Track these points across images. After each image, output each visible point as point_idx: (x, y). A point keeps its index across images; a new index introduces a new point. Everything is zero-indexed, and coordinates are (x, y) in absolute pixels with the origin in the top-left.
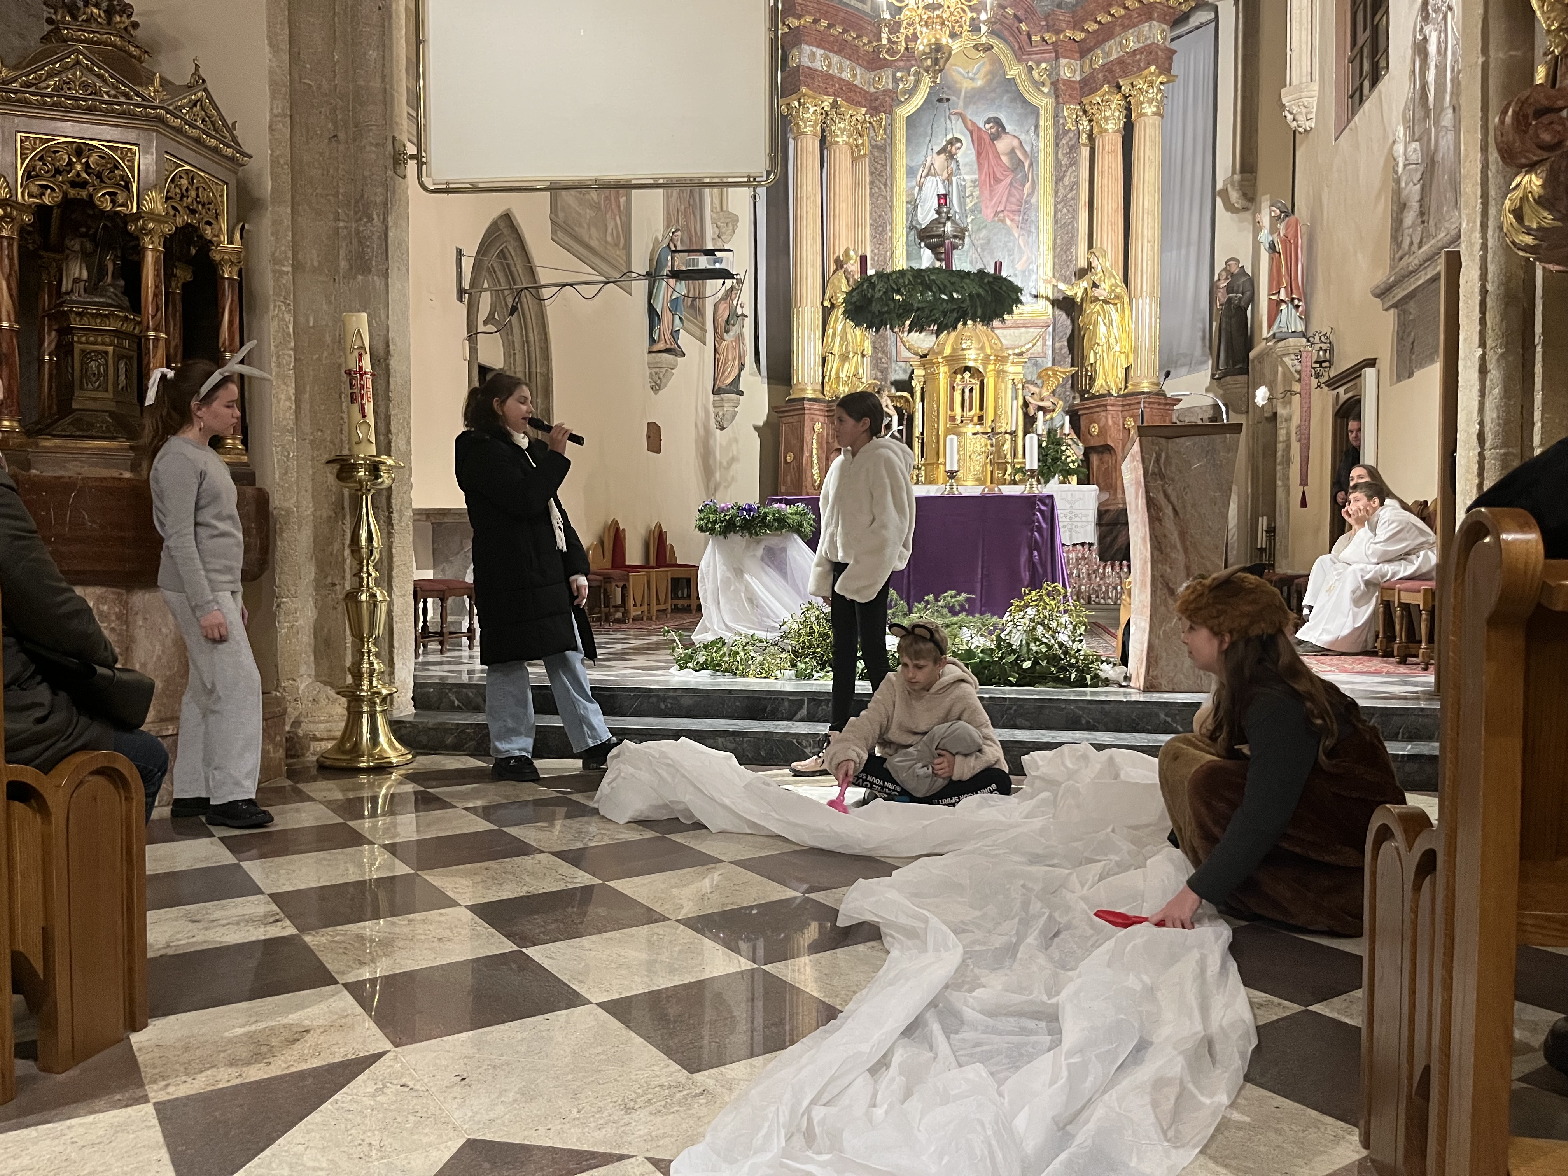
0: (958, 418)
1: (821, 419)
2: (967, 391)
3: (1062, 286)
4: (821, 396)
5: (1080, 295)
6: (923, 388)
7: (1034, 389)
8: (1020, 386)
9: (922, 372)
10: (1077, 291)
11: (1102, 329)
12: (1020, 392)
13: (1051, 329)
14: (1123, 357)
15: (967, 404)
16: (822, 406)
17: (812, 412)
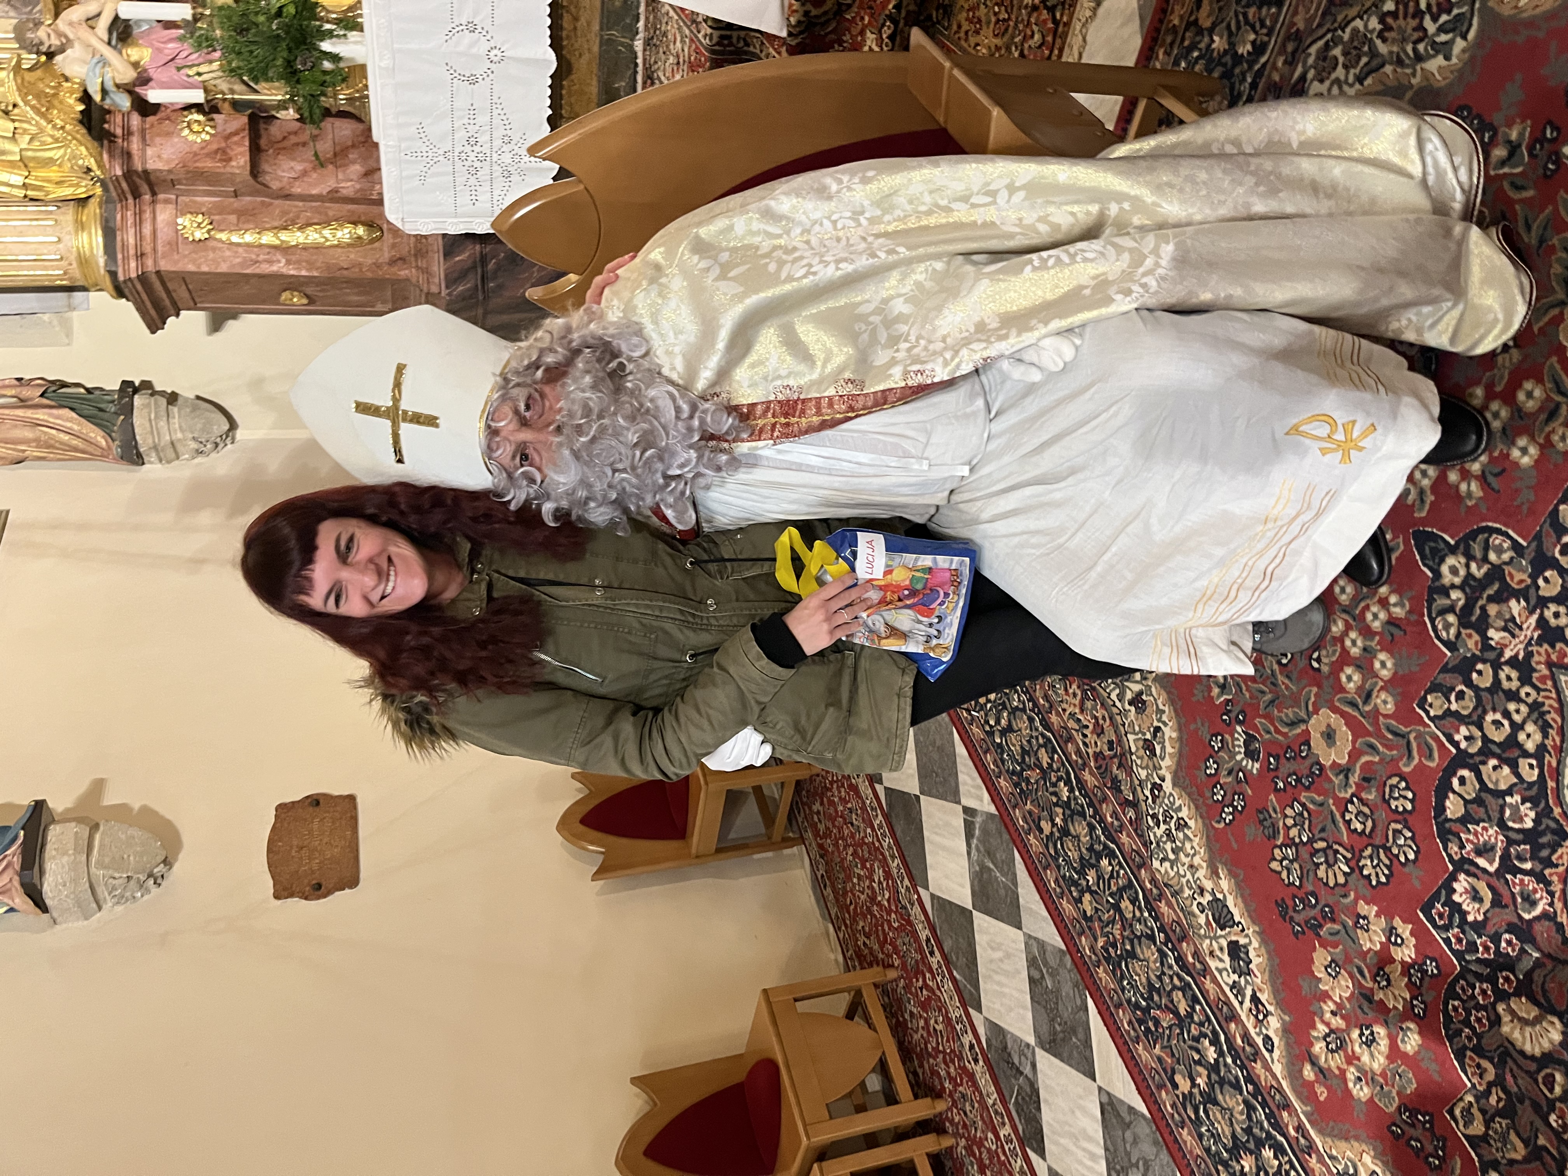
1: (163, 213)
4: (94, 211)
17: (148, 249)
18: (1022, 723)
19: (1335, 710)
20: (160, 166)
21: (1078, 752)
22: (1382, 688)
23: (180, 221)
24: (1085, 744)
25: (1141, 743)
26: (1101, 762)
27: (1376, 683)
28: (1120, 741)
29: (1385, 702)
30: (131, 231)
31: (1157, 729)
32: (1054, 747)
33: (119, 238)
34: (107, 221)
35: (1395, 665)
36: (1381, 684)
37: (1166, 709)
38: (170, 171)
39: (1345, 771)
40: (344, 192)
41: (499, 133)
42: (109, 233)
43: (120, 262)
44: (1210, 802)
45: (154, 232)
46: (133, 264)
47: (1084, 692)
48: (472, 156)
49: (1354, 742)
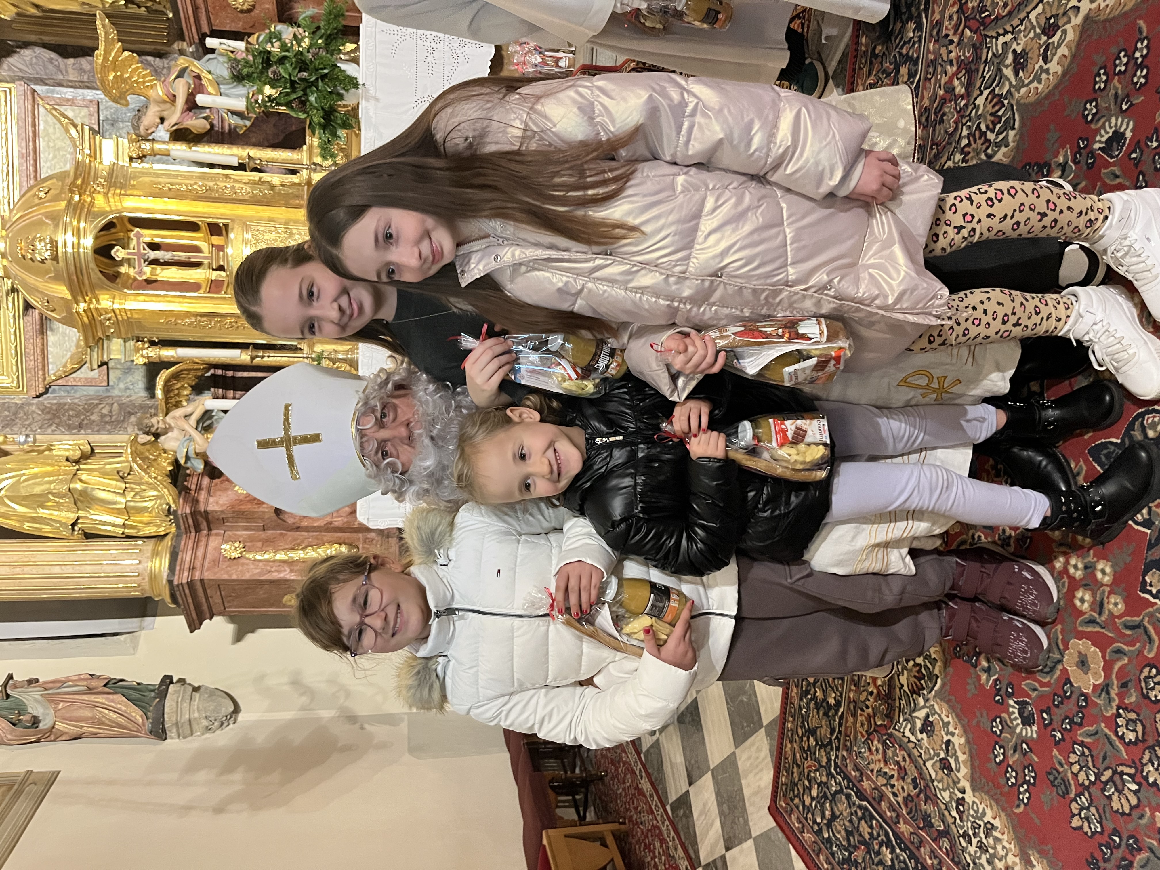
0: (215, 275)
1: (214, 542)
2: (153, 255)
4: (168, 542)
6: (152, 343)
7: (150, 117)
8: (146, 146)
9: (116, 344)
12: (157, 146)
13: (39, 87)
15: (183, 256)
16: (187, 543)
17: (198, 564)
18: (842, 806)
19: (1081, 636)
20: (217, 508)
21: (891, 804)
22: (1110, 593)
23: (223, 546)
24: (895, 795)
25: (938, 764)
26: (910, 805)
27: (1104, 591)
28: (921, 774)
29: (1116, 604)
30: (189, 553)
31: (948, 742)
32: (871, 813)
33: (180, 557)
34: (175, 547)
35: (1112, 566)
36: (1108, 589)
37: (950, 719)
38: (222, 512)
39: (1105, 688)
40: (336, 524)
42: (174, 556)
43: (177, 572)
44: (1006, 789)
45: (205, 553)
46: (186, 574)
47: (884, 743)
49: (1104, 657)
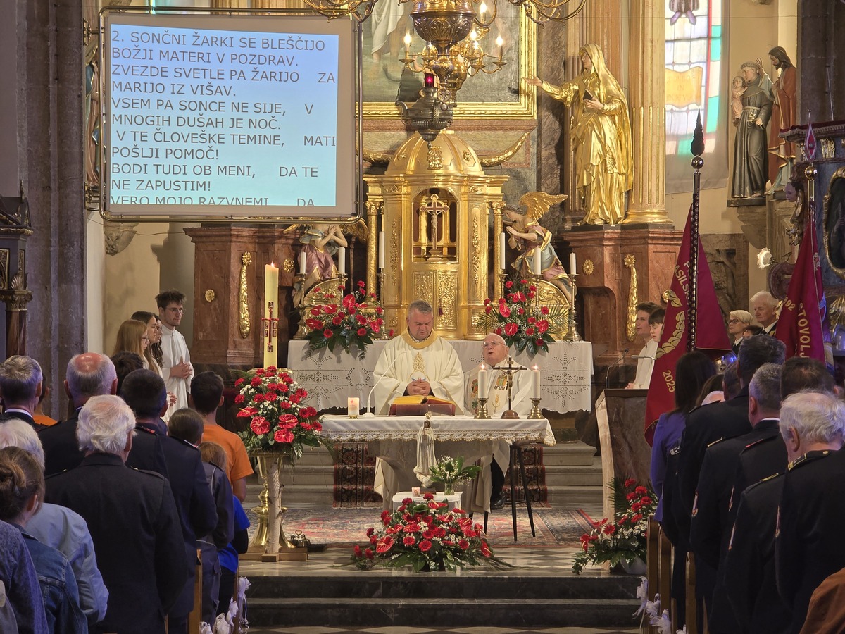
1: (252, 247)
2: (435, 217)
3: (547, 88)
5: (569, 99)
6: (379, 211)
7: (515, 216)
8: (499, 211)
9: (379, 191)
10: (565, 94)
11: (596, 146)
12: (499, 218)
13: (535, 133)
14: (622, 178)
15: (435, 233)
16: (251, 231)
17: (240, 239)
23: (249, 253)
30: (247, 234)
41: (327, 387)
45: (245, 243)
46: (236, 233)
48: (319, 377)
